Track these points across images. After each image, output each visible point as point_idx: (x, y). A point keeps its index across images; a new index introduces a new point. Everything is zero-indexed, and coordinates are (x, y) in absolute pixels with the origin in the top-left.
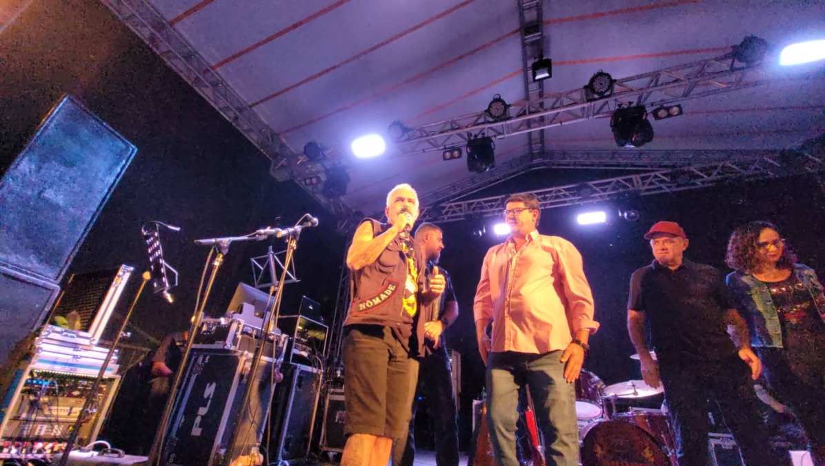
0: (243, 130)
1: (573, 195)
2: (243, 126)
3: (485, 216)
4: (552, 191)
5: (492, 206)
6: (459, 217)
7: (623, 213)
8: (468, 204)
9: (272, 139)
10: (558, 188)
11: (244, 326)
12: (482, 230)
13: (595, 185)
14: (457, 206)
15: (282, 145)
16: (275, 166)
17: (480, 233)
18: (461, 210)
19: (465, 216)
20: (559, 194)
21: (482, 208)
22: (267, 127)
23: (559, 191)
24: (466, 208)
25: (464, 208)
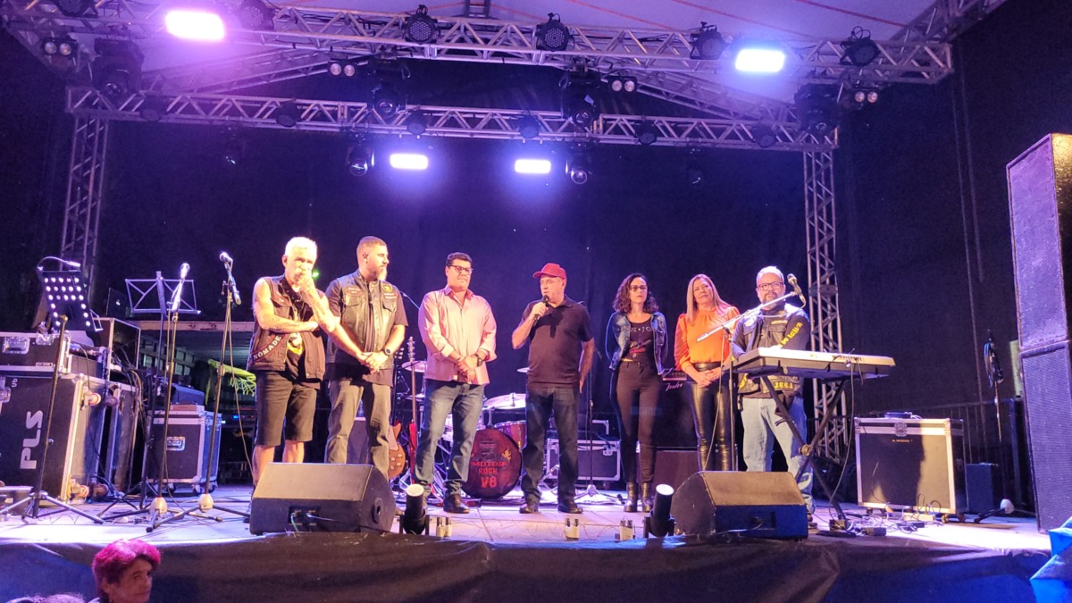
1: (513, 127)
6: (331, 127)
7: (570, 170)
8: (349, 107)
10: (493, 111)
11: (72, 343)
12: (369, 162)
13: (544, 117)
14: (329, 107)
17: (366, 166)
19: (341, 128)
24: (346, 117)
25: (342, 114)
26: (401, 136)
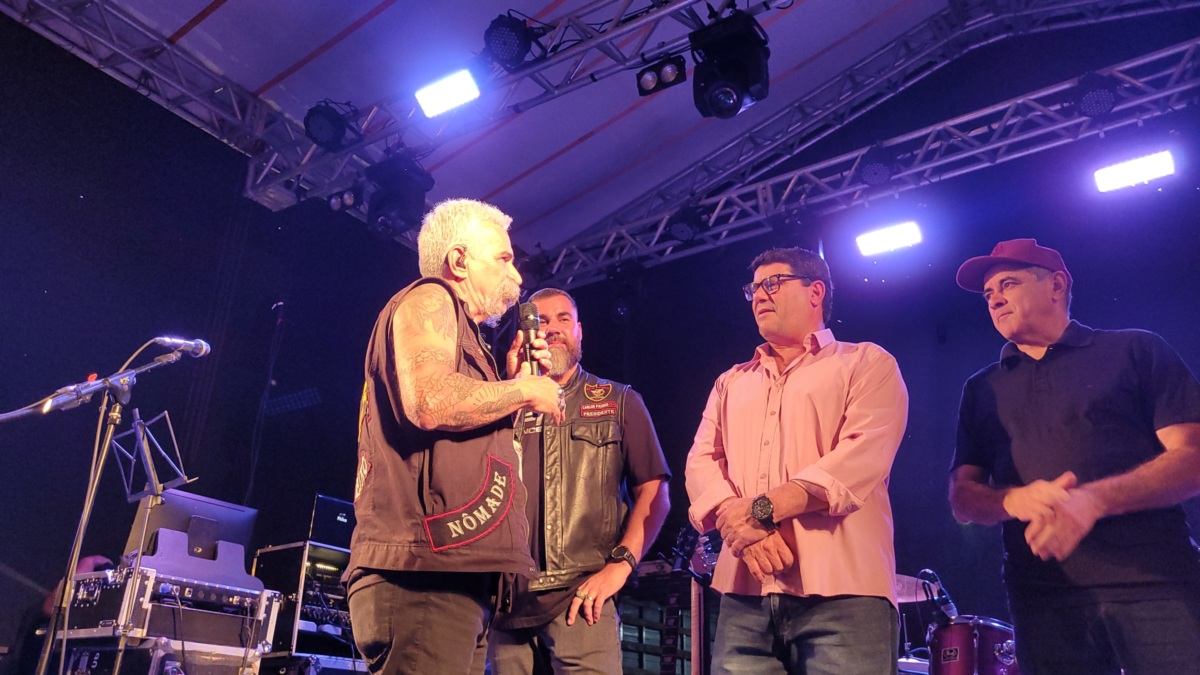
0: (168, 100)
1: (1066, 113)
2: (166, 91)
3: (826, 212)
4: (1004, 112)
5: (836, 185)
6: (757, 225)
8: (774, 186)
9: (243, 111)
10: (1020, 101)
11: (158, 581)
13: (1131, 72)
14: (744, 197)
15: (273, 119)
16: (257, 174)
18: (756, 208)
19: (769, 220)
20: (1030, 116)
21: (817, 191)
22: (225, 81)
23: (1027, 108)
24: (771, 200)
25: (765, 200)
26: (867, 205)
